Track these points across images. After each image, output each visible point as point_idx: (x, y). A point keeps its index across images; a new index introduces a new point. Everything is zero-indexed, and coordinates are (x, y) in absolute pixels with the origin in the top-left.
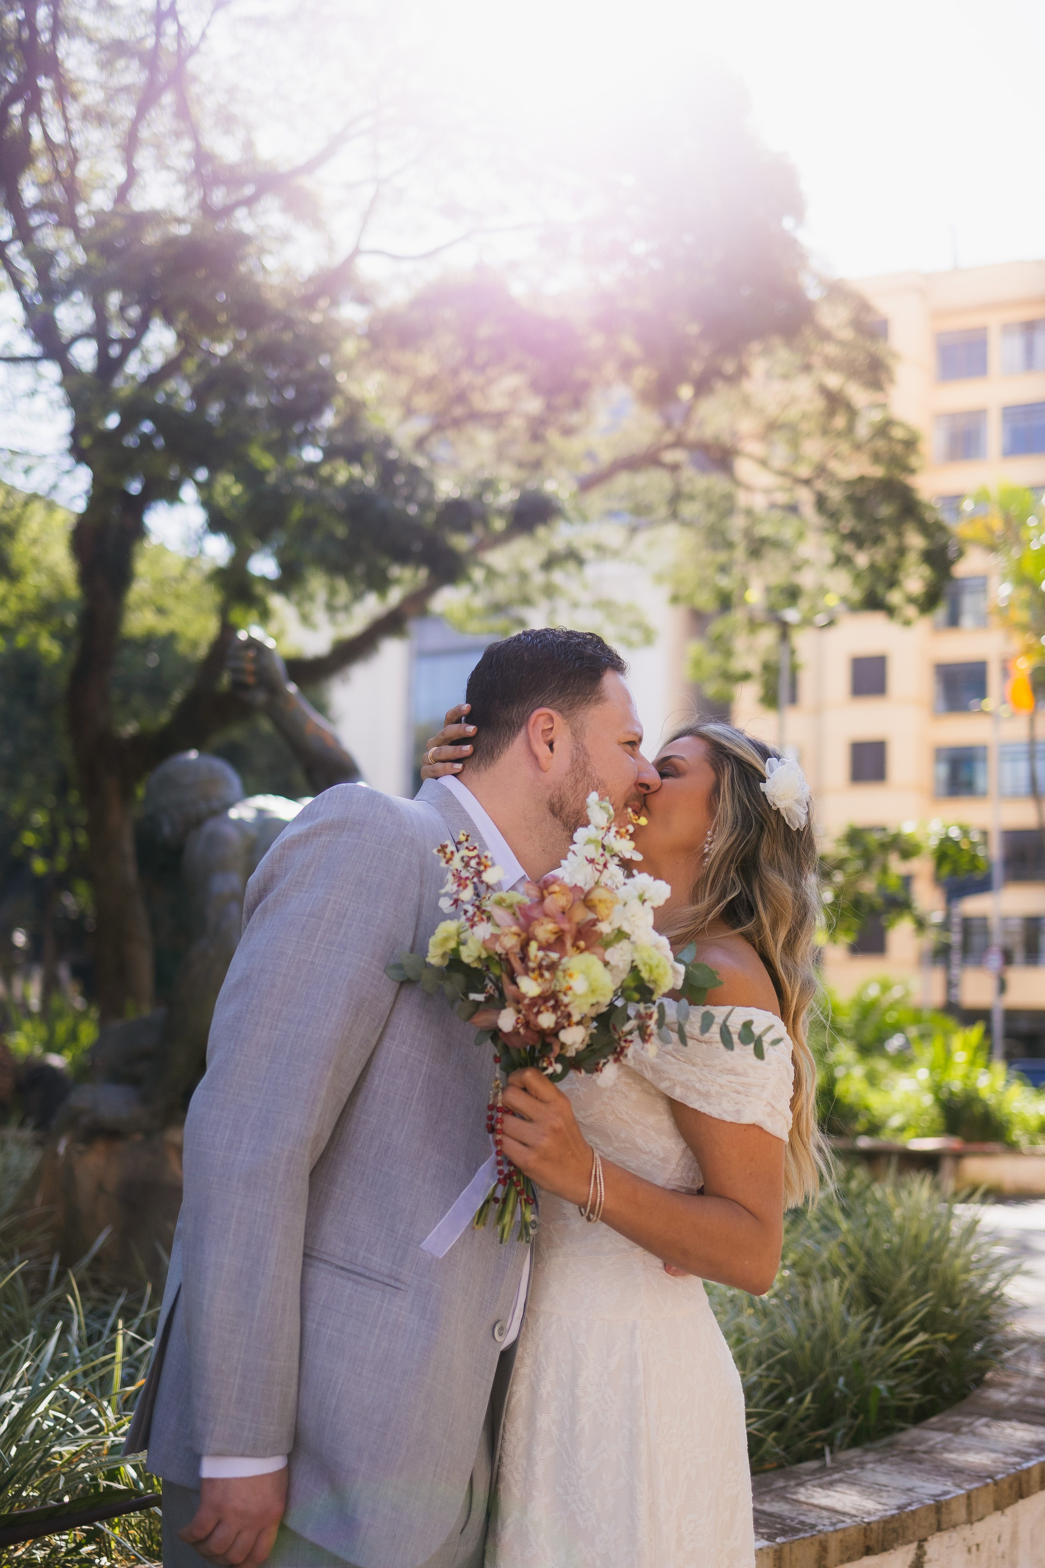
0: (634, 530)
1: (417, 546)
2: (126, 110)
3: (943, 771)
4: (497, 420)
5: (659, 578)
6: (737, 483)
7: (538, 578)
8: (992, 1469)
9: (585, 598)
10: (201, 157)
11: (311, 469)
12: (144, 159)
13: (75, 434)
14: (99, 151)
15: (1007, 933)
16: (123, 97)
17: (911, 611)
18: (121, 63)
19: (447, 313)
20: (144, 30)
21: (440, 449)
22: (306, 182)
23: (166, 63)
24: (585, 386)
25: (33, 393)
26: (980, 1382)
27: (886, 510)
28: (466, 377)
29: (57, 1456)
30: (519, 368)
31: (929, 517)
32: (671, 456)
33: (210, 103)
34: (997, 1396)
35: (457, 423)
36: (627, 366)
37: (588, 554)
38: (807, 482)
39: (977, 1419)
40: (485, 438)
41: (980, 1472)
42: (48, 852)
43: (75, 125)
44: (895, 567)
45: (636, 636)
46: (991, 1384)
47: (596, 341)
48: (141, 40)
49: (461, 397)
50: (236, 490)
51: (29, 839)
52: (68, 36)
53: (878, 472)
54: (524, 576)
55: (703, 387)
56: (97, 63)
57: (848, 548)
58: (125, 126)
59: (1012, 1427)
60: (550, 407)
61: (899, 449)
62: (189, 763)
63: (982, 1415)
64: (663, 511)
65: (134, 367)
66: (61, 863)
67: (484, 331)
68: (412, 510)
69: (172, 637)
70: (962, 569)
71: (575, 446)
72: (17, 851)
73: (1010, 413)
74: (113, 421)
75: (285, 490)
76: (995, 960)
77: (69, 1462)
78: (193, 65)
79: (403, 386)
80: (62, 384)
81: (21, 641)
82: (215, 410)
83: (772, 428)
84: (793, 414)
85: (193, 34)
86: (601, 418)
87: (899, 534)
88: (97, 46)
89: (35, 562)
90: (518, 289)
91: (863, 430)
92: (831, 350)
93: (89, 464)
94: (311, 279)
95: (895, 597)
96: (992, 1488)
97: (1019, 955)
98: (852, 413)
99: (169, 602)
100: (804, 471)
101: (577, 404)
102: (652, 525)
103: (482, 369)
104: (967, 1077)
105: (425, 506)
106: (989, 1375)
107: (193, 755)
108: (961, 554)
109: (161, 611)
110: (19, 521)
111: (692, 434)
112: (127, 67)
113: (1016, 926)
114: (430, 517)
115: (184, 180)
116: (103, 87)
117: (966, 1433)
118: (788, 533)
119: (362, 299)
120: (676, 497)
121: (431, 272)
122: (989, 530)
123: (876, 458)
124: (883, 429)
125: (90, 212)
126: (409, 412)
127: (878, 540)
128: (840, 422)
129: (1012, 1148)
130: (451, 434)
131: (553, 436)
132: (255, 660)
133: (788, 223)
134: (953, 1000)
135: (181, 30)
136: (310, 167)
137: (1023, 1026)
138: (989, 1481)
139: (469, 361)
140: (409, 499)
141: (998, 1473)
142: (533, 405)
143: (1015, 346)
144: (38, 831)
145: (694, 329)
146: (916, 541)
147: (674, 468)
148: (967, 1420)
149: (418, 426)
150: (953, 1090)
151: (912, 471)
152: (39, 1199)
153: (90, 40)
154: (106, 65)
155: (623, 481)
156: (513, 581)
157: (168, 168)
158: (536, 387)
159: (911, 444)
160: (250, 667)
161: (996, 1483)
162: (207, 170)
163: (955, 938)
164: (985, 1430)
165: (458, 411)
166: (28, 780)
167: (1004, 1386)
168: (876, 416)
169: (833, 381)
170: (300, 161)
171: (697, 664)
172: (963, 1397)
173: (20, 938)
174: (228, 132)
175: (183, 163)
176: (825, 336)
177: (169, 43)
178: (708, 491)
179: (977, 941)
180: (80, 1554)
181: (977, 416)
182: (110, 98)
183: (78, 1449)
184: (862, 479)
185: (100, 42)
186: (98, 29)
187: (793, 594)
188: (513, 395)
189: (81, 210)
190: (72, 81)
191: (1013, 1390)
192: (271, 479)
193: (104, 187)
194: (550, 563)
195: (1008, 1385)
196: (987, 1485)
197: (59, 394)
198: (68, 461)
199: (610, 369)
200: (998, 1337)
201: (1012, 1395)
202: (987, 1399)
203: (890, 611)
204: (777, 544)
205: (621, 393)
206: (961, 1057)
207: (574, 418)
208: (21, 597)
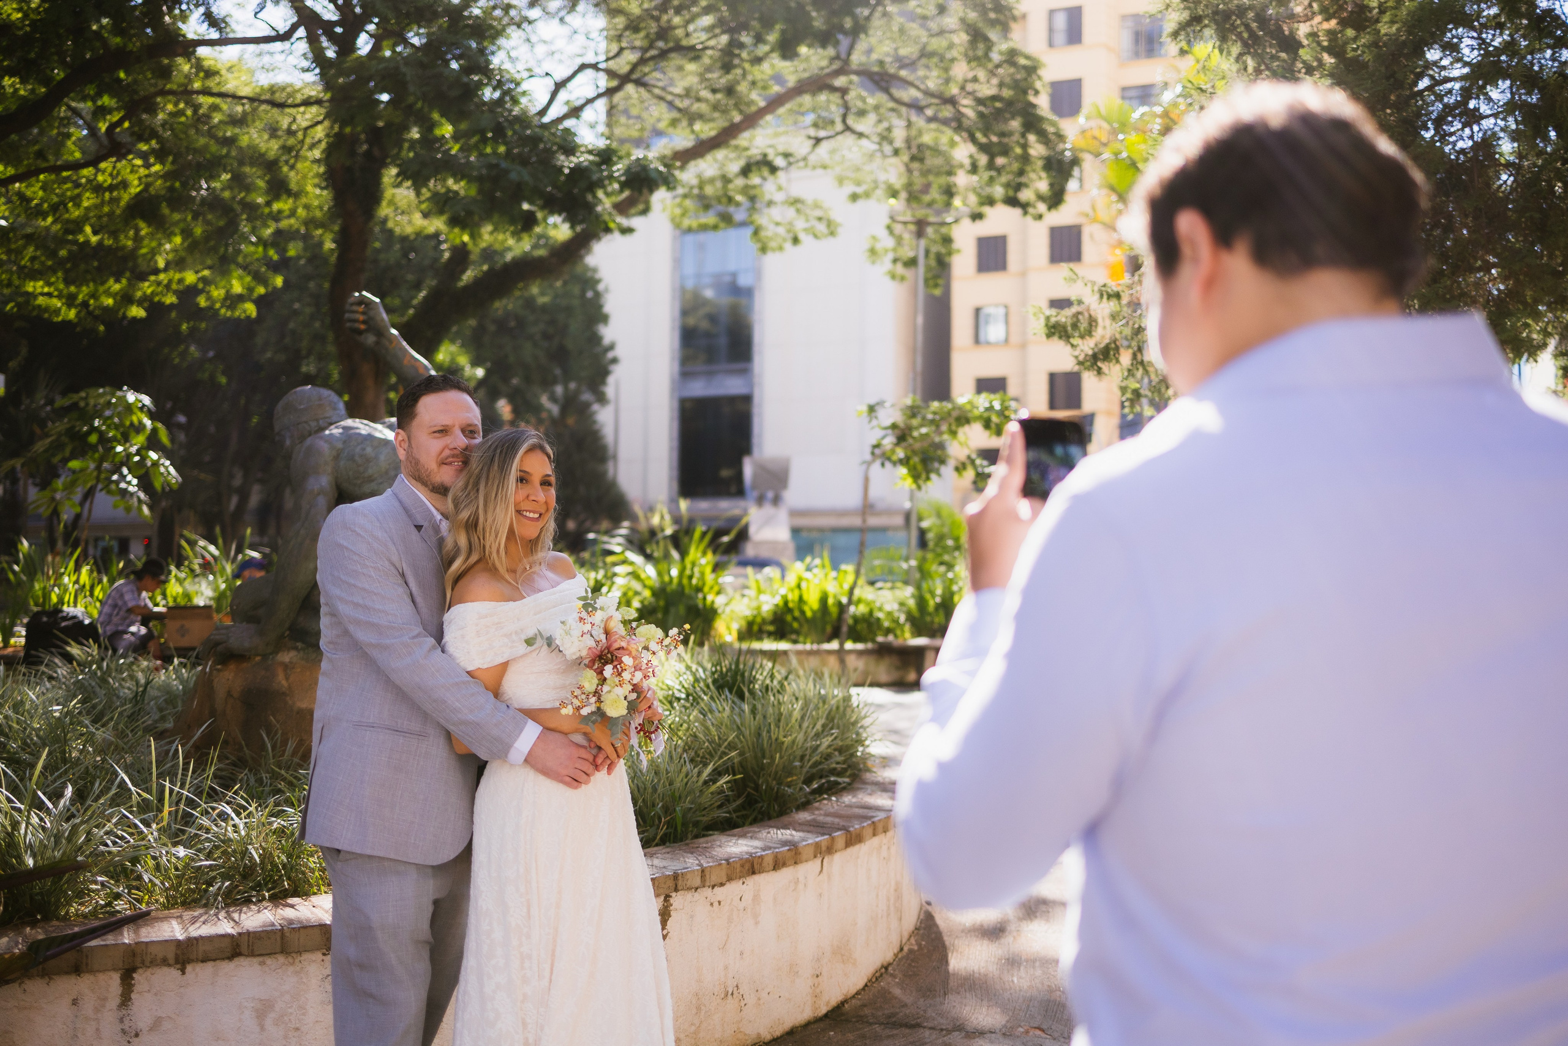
4: (693, 53)
5: (840, 180)
7: (739, 182)
9: (780, 197)
17: (1041, 207)
27: (1015, 124)
31: (1050, 129)
32: (839, 81)
35: (663, 54)
37: (779, 162)
38: (951, 102)
40: (690, 67)
44: (1023, 172)
45: (821, 228)
53: (1004, 93)
54: (727, 180)
60: (735, 42)
61: (1024, 74)
62: (305, 392)
64: (837, 125)
83: (924, 54)
87: (1026, 144)
91: (996, 57)
95: (1025, 195)
98: (988, 44)
100: (950, 91)
102: (831, 137)
111: (856, 61)
118: (943, 141)
120: (847, 115)
122: (1097, 139)
123: (1003, 81)
124: (1010, 58)
127: (1007, 150)
128: (980, 50)
131: (743, 65)
132: (365, 313)
142: (722, 40)
146: (1038, 149)
147: (844, 91)
151: (1035, 91)
155: (806, 99)
156: (719, 184)
158: (722, 26)
159: (1033, 69)
160: (361, 318)
168: (1005, 47)
169: (970, 16)
184: (993, 98)
188: (708, 33)
194: (747, 169)
203: (1024, 207)
208: (307, 207)
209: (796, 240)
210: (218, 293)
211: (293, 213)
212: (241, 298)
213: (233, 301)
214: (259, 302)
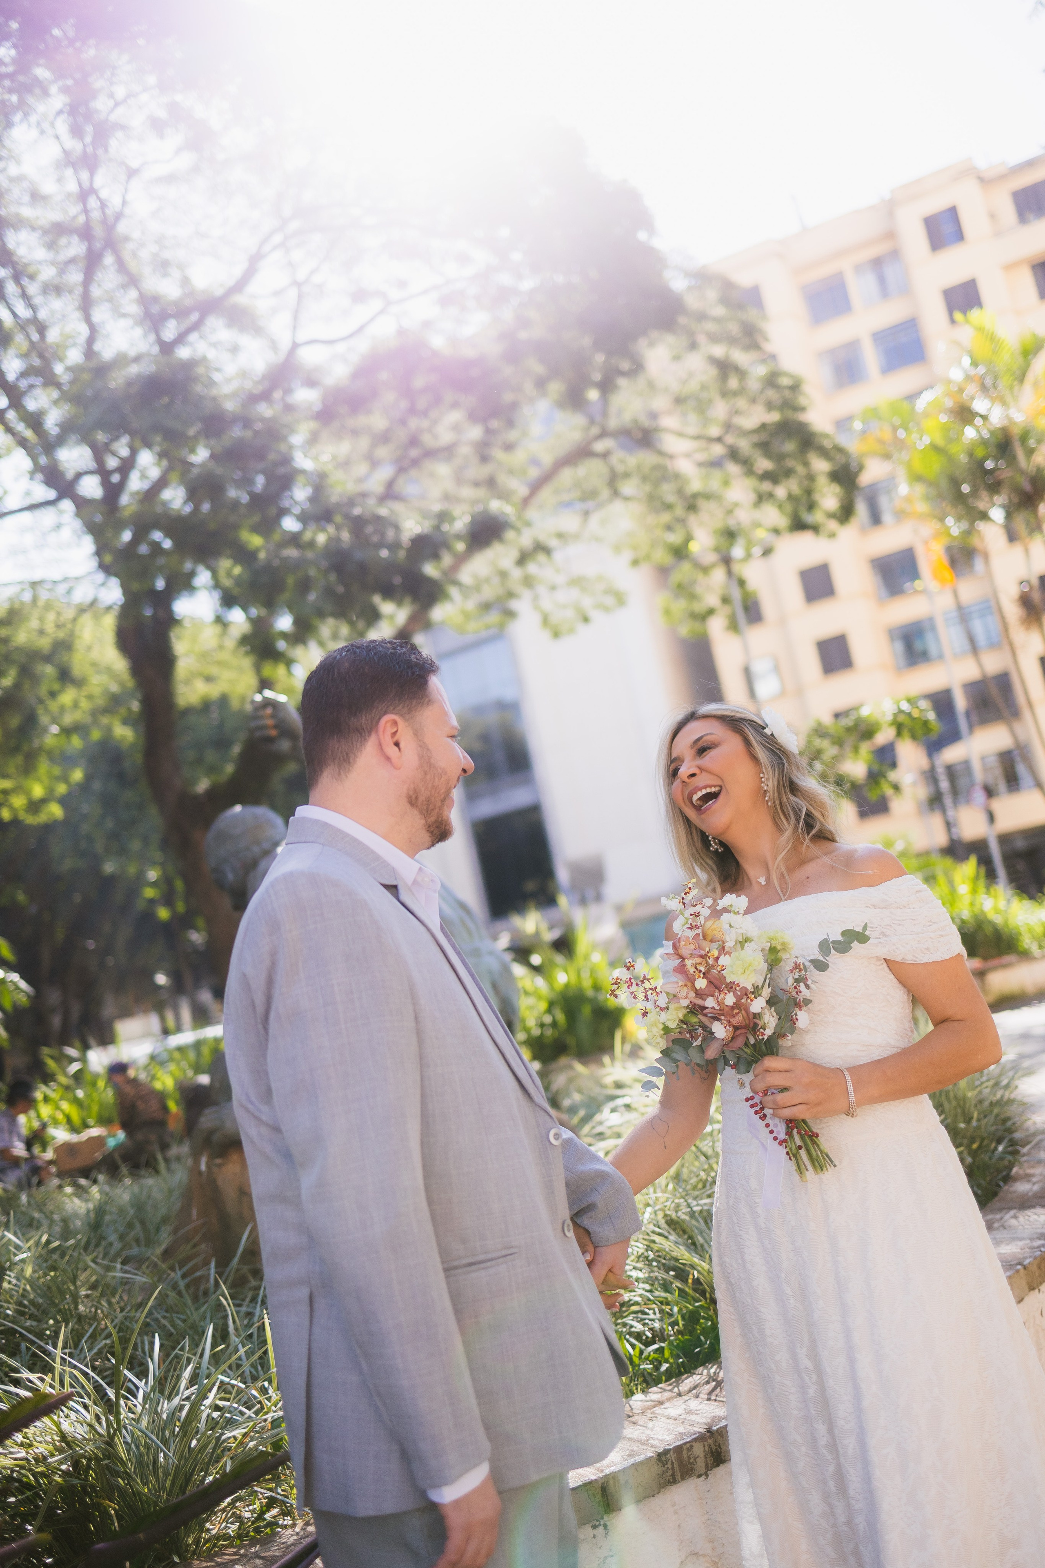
0: (586, 514)
1: (397, 580)
2: (75, 277)
3: (899, 646)
4: (447, 452)
5: (617, 549)
6: (661, 453)
7: (516, 573)
8: (1021, 1256)
9: (560, 579)
10: (147, 301)
11: (294, 539)
12: (99, 314)
13: (98, 553)
14: (64, 316)
15: (986, 769)
16: (72, 267)
17: (833, 525)
18: (63, 241)
19: (384, 376)
20: (74, 209)
21: (408, 487)
22: (240, 299)
23: (98, 231)
24: (514, 406)
25: (58, 527)
26: (1008, 1179)
27: (790, 446)
28: (414, 423)
29: (232, 1440)
30: (455, 405)
31: (827, 444)
32: (600, 446)
33: (144, 255)
34: (1022, 1187)
35: (415, 463)
36: (541, 384)
37: (553, 543)
38: (719, 440)
39: (1006, 1213)
40: (443, 470)
41: (1011, 1261)
42: (168, 900)
43: (38, 300)
44: (809, 492)
45: (610, 601)
46: (1015, 1179)
47: (508, 371)
48: (75, 218)
49: (414, 441)
50: (237, 570)
51: (149, 893)
52: (14, 230)
53: (774, 417)
54: (503, 575)
55: (607, 386)
56: (44, 246)
57: (766, 486)
58: (79, 290)
59: (1036, 1214)
60: (488, 431)
61: (787, 393)
62: (236, 816)
63: (1010, 1209)
64: (605, 493)
65: (136, 483)
66: (181, 907)
67: (419, 382)
68: (384, 553)
69: (224, 700)
70: (865, 479)
71: (519, 457)
72: (140, 905)
73: (879, 337)
74: (127, 536)
75: (276, 563)
76: (979, 796)
77: (241, 1443)
78: (122, 228)
79: (364, 443)
80: (78, 514)
81: (96, 735)
82: (206, 507)
83: (679, 400)
84: (693, 386)
85: (115, 202)
86: (536, 429)
87: (806, 464)
88: (41, 232)
89: (94, 664)
90: (437, 342)
91: (754, 385)
92: (710, 326)
93: (116, 575)
94: (264, 377)
95: (817, 517)
96: (1022, 1271)
97: (1002, 786)
98: (742, 373)
99: (214, 670)
100: (715, 431)
101: (510, 423)
102: (600, 506)
103: (425, 413)
104: (972, 904)
105: (394, 546)
106: (1015, 1170)
107: (238, 808)
108: (861, 468)
109: (209, 679)
110: (72, 634)
111: (613, 423)
112: (69, 243)
113: (993, 761)
114: (402, 554)
115: (139, 322)
116: (53, 263)
117: (998, 1229)
118: (715, 484)
119: (311, 383)
120: (614, 480)
121: (362, 346)
122: (881, 442)
123: (770, 406)
124: (771, 380)
125: (68, 369)
126: (374, 463)
127: (789, 473)
128: (733, 383)
129: (1025, 956)
130: (413, 473)
131: (498, 454)
132: (273, 716)
133: (642, 236)
134: (955, 837)
135: (103, 205)
136: (239, 286)
137: (1020, 844)
138: (1019, 1267)
139: (412, 410)
140: (381, 545)
141: (1026, 1258)
142: (475, 433)
143: (870, 281)
144: (154, 884)
145: (587, 341)
146: (821, 466)
147: (605, 455)
148: (998, 1216)
149: (384, 473)
150: (964, 918)
151: (803, 409)
152: (195, 1212)
153: (33, 229)
154: (51, 246)
155: (567, 475)
156: (496, 580)
157: (124, 315)
158: (473, 417)
159: (796, 387)
160: (270, 722)
161: (1025, 1268)
162: (155, 309)
163: (944, 785)
164: (1013, 1222)
165: (414, 453)
166: (136, 845)
167: (1028, 1177)
168: (761, 371)
169: (719, 351)
170: (231, 283)
171: (667, 612)
172: (995, 1194)
173: (161, 979)
174: (165, 275)
175: (134, 309)
176: (702, 317)
177: (96, 215)
178: (639, 467)
179: (962, 782)
180: (265, 1519)
181: (853, 346)
182: (62, 272)
183: (246, 1430)
184: (764, 426)
185: (41, 228)
186: (38, 218)
187: (730, 535)
188: (456, 428)
189: (59, 369)
190: (26, 265)
191: (1035, 1179)
192: (262, 555)
193: (75, 345)
194: (523, 559)
195: (1032, 1175)
196: (1018, 1271)
197: (78, 524)
198: (100, 576)
199: (529, 387)
200: (1017, 1135)
201: (1034, 1184)
202: (1015, 1192)
203: (815, 529)
204: (708, 496)
205: (543, 406)
206: (963, 889)
207: (512, 435)
208: (90, 697)
209: (586, 620)
210: (18, 801)
211: (76, 705)
212: (43, 801)
213: (35, 806)
214: (63, 801)
